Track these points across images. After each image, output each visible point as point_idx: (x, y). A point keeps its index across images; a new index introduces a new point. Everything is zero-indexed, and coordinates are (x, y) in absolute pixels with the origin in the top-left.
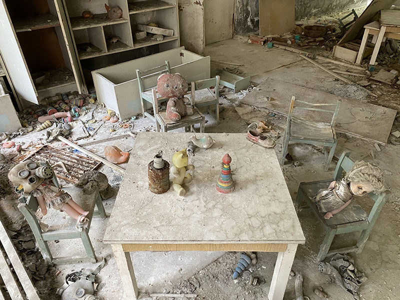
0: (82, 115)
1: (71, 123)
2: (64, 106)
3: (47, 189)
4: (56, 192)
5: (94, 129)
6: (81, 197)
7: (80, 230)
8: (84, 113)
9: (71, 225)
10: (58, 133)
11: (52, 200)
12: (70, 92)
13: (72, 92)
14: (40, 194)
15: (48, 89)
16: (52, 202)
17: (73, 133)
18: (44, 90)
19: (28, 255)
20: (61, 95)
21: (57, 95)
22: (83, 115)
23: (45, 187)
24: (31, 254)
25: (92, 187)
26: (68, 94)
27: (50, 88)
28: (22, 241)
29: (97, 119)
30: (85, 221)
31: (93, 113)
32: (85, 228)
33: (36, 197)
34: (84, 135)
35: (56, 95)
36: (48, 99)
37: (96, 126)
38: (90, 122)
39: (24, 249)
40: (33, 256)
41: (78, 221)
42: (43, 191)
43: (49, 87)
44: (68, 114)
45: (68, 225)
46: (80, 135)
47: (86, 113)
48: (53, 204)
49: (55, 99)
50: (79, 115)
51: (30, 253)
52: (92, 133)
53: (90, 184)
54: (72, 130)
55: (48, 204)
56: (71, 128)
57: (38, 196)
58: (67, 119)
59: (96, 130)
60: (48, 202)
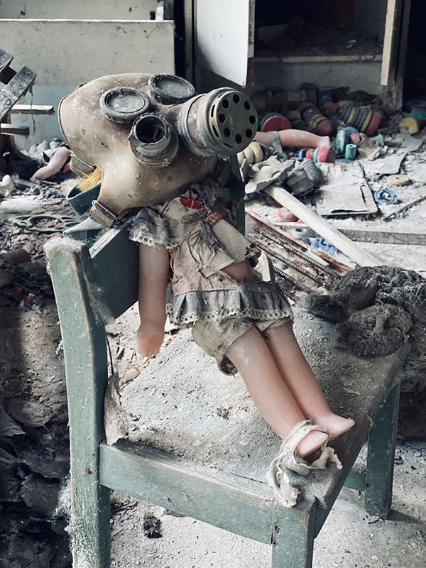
0: (365, 156)
1: (324, 167)
2: (316, 119)
3: (198, 227)
4: (230, 255)
5: (399, 202)
6: (321, 356)
7: (286, 497)
8: (376, 152)
9: (246, 455)
10: (276, 176)
11: (206, 286)
12: (347, 89)
13: (352, 90)
14: (162, 235)
15: (285, 60)
16: (201, 296)
17: (325, 196)
18: (274, 59)
19: (24, 534)
20: (317, 91)
21: (306, 87)
22: (371, 157)
23: (192, 211)
24: (35, 537)
25: (387, 325)
26: (338, 94)
27: (291, 59)
28: (27, 470)
29: (415, 178)
30: (320, 463)
31: (404, 160)
32: (310, 497)
33: (137, 245)
34: (358, 207)
35: (301, 89)
36: (274, 93)
37: (409, 195)
38: (390, 181)
39: (22, 503)
40: (40, 550)
41: (288, 447)
42: (180, 231)
43: (287, 57)
44: (324, 142)
45: (233, 451)
46: (347, 204)
47: (381, 156)
48: (202, 308)
49: (293, 97)
50: (357, 155)
51: (36, 530)
52: (387, 209)
53: (378, 313)
54: (323, 188)
55: (180, 301)
56: (321, 180)
57: (150, 242)
58: (315, 154)
59: (403, 205)
60: (183, 289)
